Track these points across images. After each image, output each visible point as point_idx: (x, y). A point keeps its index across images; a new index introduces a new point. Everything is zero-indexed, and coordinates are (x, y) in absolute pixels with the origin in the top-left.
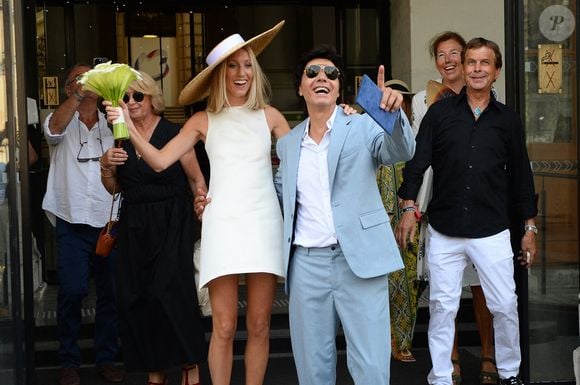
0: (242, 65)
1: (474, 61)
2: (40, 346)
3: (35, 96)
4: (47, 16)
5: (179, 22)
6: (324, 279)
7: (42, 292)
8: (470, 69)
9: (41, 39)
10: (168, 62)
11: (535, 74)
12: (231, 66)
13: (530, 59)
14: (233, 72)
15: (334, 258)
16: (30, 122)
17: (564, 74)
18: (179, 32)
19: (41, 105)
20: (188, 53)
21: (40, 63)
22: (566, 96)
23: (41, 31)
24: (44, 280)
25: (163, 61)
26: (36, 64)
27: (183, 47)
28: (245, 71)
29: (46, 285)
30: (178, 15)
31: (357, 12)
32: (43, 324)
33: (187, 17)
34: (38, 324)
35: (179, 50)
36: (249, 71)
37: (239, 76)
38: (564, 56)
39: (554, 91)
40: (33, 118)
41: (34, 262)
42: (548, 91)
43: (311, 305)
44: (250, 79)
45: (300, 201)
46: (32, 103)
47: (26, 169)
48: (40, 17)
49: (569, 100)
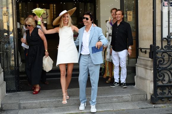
0: (66, 17)
1: (117, 14)
2: (21, 76)
3: (19, 22)
4: (22, 5)
5: (50, 6)
6: (86, 61)
7: (21, 64)
8: (116, 16)
9: (21, 10)
10: (48, 15)
11: (127, 17)
12: (64, 17)
13: (125, 14)
14: (64, 18)
15: (89, 57)
16: (18, 28)
17: (133, 17)
18: (50, 8)
19: (20, 24)
20: (52, 13)
21: (20, 15)
22: (133, 22)
23: (20, 8)
24: (21, 62)
25: (47, 14)
26: (19, 15)
27: (51, 11)
28: (67, 18)
29: (22, 63)
30: (50, 5)
31: (89, 4)
32: (21, 71)
33: (52, 5)
34: (20, 71)
35: (50, 12)
36: (68, 18)
37: (65, 19)
38: (133, 14)
39: (131, 21)
40: (19, 27)
41: (19, 58)
42: (129, 21)
43: (83, 67)
44: (68, 20)
45: (83, 44)
46: (18, 23)
47: (17, 38)
48: (20, 5)
49: (134, 23)
